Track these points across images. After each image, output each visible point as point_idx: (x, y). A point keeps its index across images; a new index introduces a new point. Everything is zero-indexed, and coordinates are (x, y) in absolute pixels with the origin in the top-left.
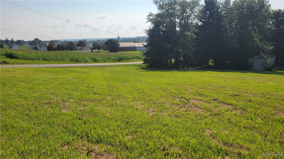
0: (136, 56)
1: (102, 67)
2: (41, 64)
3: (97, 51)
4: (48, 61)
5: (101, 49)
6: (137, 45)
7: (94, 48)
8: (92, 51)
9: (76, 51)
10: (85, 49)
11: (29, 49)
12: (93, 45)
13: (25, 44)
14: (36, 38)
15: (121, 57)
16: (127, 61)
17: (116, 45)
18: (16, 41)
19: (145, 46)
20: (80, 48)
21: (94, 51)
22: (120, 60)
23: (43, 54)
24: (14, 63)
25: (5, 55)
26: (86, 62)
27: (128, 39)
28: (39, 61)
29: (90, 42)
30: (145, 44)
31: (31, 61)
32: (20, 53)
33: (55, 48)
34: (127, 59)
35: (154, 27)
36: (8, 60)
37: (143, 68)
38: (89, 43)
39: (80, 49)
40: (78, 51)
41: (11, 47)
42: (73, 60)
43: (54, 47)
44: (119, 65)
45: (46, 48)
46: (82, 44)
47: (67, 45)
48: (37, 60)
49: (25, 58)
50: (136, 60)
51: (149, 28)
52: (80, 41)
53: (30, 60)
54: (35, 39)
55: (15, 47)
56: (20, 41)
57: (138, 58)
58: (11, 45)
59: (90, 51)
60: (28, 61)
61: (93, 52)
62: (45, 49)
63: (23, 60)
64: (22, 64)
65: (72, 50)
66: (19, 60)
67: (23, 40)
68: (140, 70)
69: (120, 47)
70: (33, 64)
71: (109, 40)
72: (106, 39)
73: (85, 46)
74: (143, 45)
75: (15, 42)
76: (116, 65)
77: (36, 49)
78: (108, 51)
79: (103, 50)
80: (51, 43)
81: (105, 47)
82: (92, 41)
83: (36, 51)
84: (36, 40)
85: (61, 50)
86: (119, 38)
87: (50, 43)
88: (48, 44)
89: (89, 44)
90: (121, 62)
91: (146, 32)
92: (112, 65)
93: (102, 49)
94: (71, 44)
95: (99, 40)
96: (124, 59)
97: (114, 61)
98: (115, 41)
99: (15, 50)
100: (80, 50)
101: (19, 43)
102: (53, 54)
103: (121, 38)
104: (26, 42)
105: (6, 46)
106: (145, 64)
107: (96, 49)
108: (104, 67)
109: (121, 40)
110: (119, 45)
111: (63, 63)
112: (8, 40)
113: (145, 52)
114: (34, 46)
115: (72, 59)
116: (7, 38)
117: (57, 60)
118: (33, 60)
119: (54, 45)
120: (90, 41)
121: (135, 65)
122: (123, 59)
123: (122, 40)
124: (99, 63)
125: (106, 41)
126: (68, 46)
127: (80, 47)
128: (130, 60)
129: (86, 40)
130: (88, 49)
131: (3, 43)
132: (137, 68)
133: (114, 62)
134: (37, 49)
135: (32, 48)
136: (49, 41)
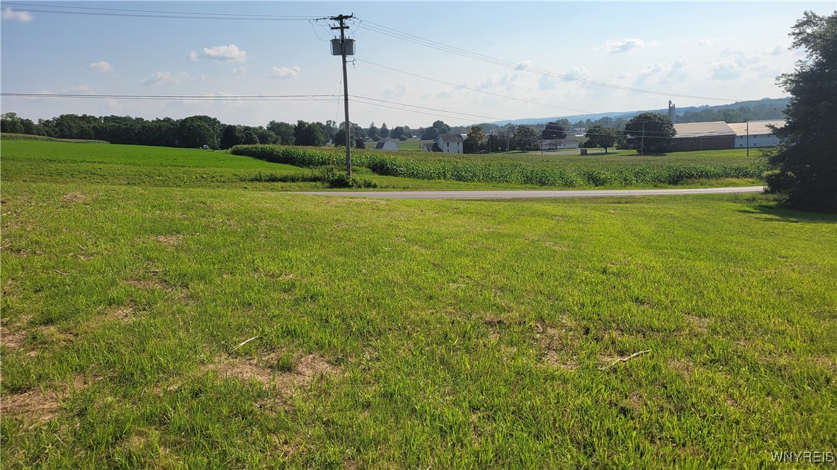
0: (735, 165)
1: (619, 200)
2: (448, 188)
3: (600, 152)
4: (466, 183)
5: (612, 146)
6: (738, 129)
7: (590, 144)
8: (584, 153)
9: (539, 153)
10: (562, 146)
11: (419, 149)
12: (590, 133)
13: (411, 137)
14: (438, 121)
15: (681, 172)
16: (702, 184)
17: (662, 131)
18: (392, 130)
19: (778, 132)
20: (550, 144)
21: (589, 151)
22: (677, 179)
23: (455, 163)
24: (387, 187)
25: (369, 167)
26: (569, 184)
27: (703, 111)
28: (443, 181)
29: (580, 124)
30: (781, 124)
31: (426, 180)
32: (401, 160)
33: (482, 144)
34: (703, 177)
35: (817, 64)
36: (376, 178)
37: (766, 207)
38: (577, 129)
39: (548, 147)
40: (545, 153)
41: (380, 146)
42: (531, 179)
43: (480, 142)
44: (677, 196)
45: (461, 144)
46: (555, 131)
47: (514, 137)
48: (439, 178)
49: (413, 173)
50: (735, 180)
51: (798, 68)
52: (551, 123)
53: (423, 178)
54: (435, 124)
55: (390, 145)
56: (401, 128)
57: (742, 174)
58: (382, 140)
59: (578, 151)
60: (419, 181)
61: (586, 154)
62: (458, 148)
63: (408, 179)
64: (404, 188)
65: (527, 150)
66: (399, 179)
67: (407, 127)
68: (758, 216)
69: (677, 136)
70: (429, 189)
71: (640, 116)
72: (628, 115)
73: (563, 137)
74: (772, 127)
75: (390, 133)
76: (664, 196)
77: (436, 148)
78: (635, 152)
79: (617, 149)
80: (474, 132)
81: (625, 138)
82: (584, 121)
83: (438, 155)
84: (438, 124)
85: (498, 151)
86: (672, 109)
87: (471, 131)
88: (465, 135)
89: (576, 131)
90: (680, 186)
91: (786, 82)
92: (653, 196)
93: (616, 144)
94: (526, 132)
95: (606, 120)
96: (691, 176)
97: (658, 182)
98: (660, 118)
99: (390, 152)
100: (549, 150)
101: (400, 133)
102: (478, 161)
103: (679, 110)
104: (415, 132)
105: (370, 144)
106: (772, 192)
107: (595, 146)
108: (626, 203)
109: (677, 117)
110: (674, 132)
111: (505, 189)
112: (375, 128)
113: (775, 153)
114: (432, 141)
115: (527, 177)
116: (373, 124)
117: (491, 179)
118: (430, 178)
119: (480, 138)
120: (580, 122)
121: (735, 198)
122: (687, 177)
123: (681, 114)
124: (607, 189)
125: (631, 121)
126: (517, 138)
127: (548, 141)
128: (713, 181)
129: (567, 120)
130: (573, 146)
131: (364, 135)
132: (743, 209)
133: (656, 187)
134: (440, 150)
135: (428, 146)
136: (468, 127)
